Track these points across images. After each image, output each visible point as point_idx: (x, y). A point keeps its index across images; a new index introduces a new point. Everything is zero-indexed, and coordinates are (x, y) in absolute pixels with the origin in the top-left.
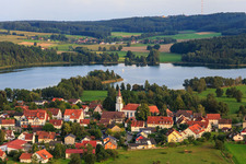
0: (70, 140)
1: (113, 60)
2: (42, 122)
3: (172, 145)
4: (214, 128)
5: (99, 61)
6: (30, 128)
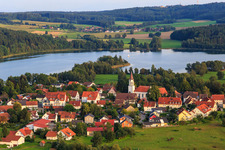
0: (89, 119)
1: (119, 47)
2: (62, 103)
3: (183, 123)
4: (219, 107)
5: (106, 48)
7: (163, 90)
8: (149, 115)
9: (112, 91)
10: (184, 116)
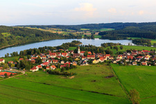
0: (62, 62)
2: (55, 57)
3: (94, 64)
4: (108, 59)
5: (76, 38)
6: (51, 58)
7: (90, 53)
8: (83, 61)
9: (72, 53)
10: (95, 62)
